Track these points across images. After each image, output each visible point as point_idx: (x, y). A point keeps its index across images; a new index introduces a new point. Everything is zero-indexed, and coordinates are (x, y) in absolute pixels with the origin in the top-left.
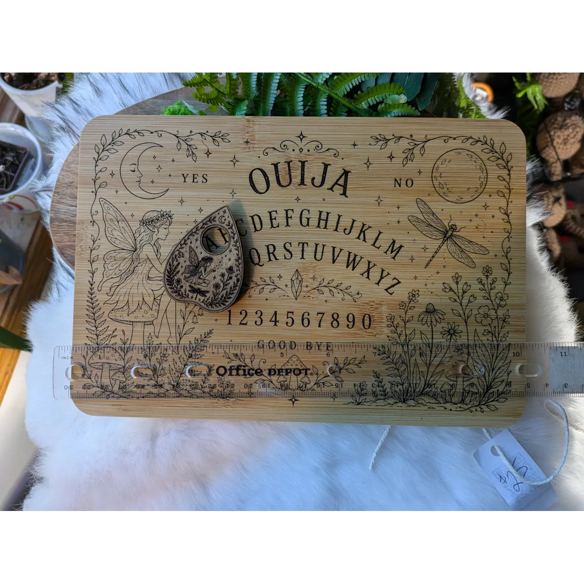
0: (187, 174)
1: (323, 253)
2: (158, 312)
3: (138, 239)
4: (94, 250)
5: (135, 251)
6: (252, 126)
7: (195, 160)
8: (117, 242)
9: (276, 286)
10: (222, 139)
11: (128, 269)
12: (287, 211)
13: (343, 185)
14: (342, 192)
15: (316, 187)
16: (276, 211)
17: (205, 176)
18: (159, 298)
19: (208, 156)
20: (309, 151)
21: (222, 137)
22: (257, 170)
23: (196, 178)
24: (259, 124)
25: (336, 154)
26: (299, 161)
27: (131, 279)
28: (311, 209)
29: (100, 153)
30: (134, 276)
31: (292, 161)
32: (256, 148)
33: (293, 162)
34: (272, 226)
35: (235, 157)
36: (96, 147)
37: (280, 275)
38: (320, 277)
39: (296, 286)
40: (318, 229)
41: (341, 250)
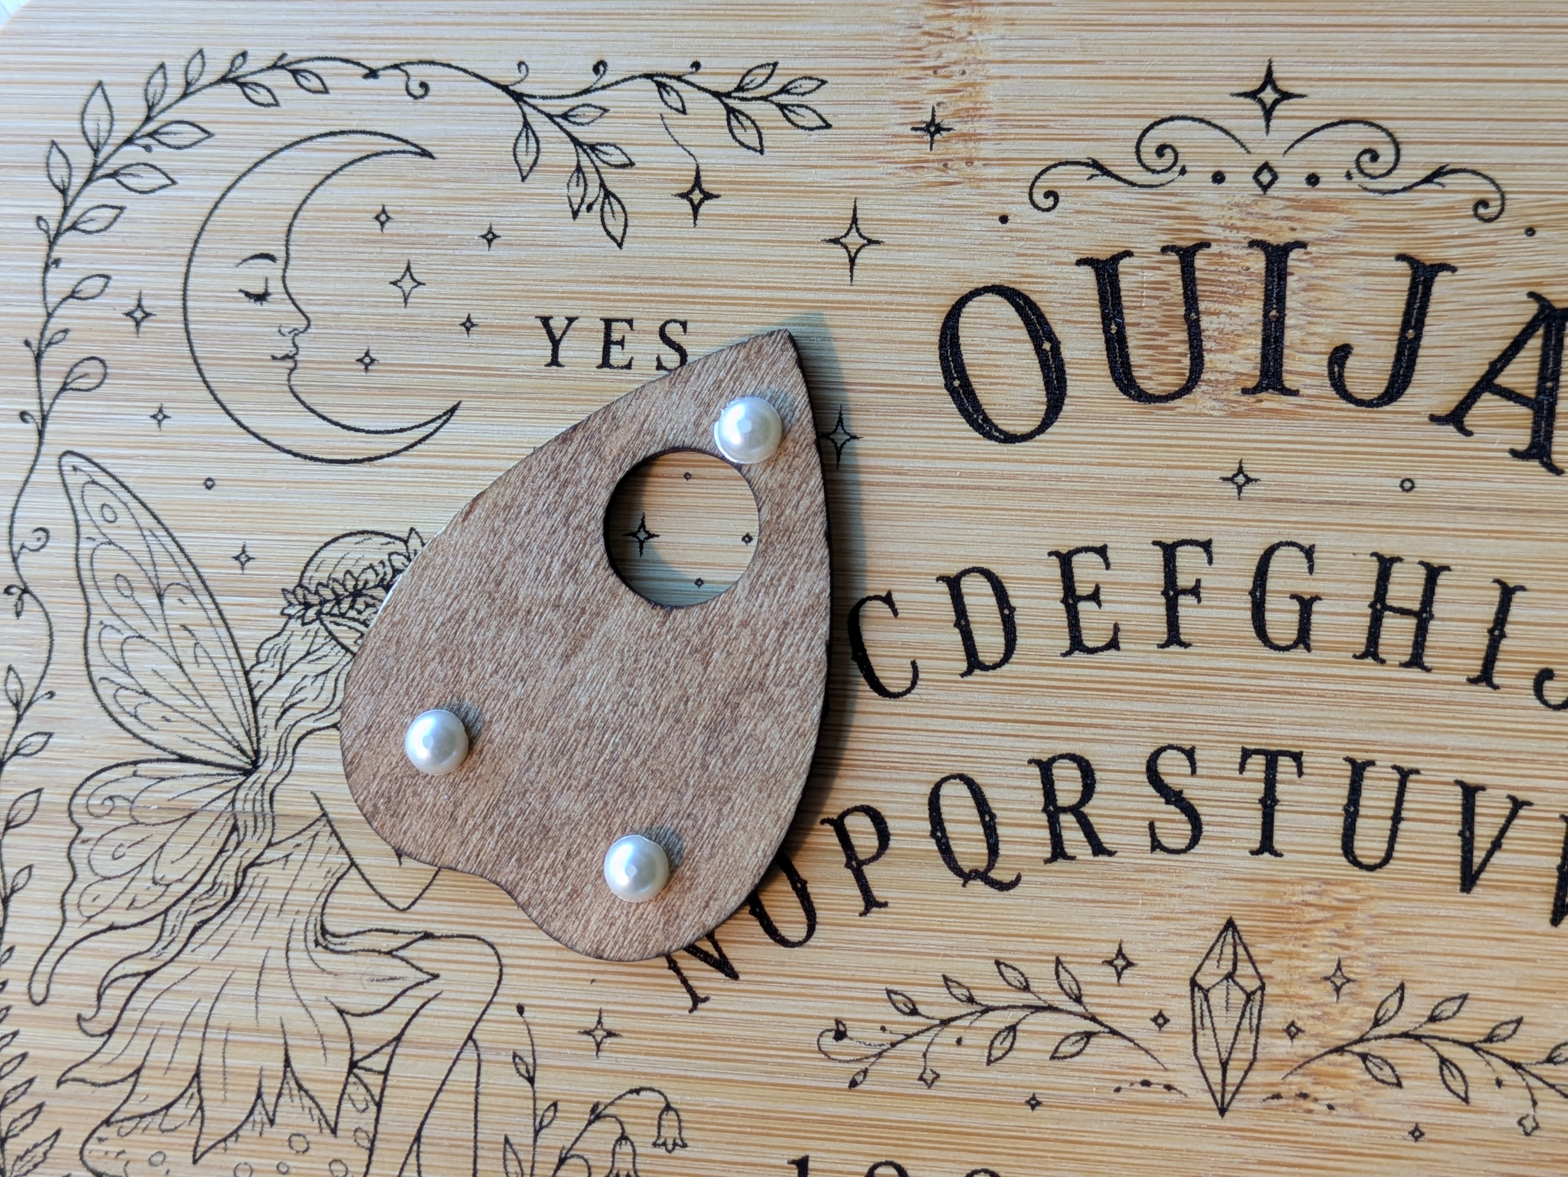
0: (571, 320)
1: (1397, 818)
2: (371, 1150)
3: (272, 704)
4: (17, 759)
5: (247, 773)
6: (961, 29)
7: (617, 232)
8: (151, 712)
9: (1093, 1019)
10: (782, 107)
11: (209, 879)
12: (1169, 551)
13: (1531, 393)
14: (1523, 440)
15: (1360, 403)
16: (1102, 551)
17: (673, 330)
18: (379, 1062)
19: (696, 209)
20: (1313, 180)
21: (783, 99)
22: (989, 297)
23: (621, 343)
24: (1011, 22)
25: (1484, 203)
26: (1253, 244)
27: (222, 937)
28: (1322, 541)
29: (71, 193)
30: (236, 920)
31: (1206, 244)
32: (987, 162)
33: (1215, 248)
34: (1077, 644)
35: (855, 220)
36: (56, 158)
37: (1120, 953)
38: (1381, 971)
39: (1225, 1022)
40: (1369, 667)
41: (1517, 805)
